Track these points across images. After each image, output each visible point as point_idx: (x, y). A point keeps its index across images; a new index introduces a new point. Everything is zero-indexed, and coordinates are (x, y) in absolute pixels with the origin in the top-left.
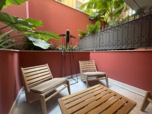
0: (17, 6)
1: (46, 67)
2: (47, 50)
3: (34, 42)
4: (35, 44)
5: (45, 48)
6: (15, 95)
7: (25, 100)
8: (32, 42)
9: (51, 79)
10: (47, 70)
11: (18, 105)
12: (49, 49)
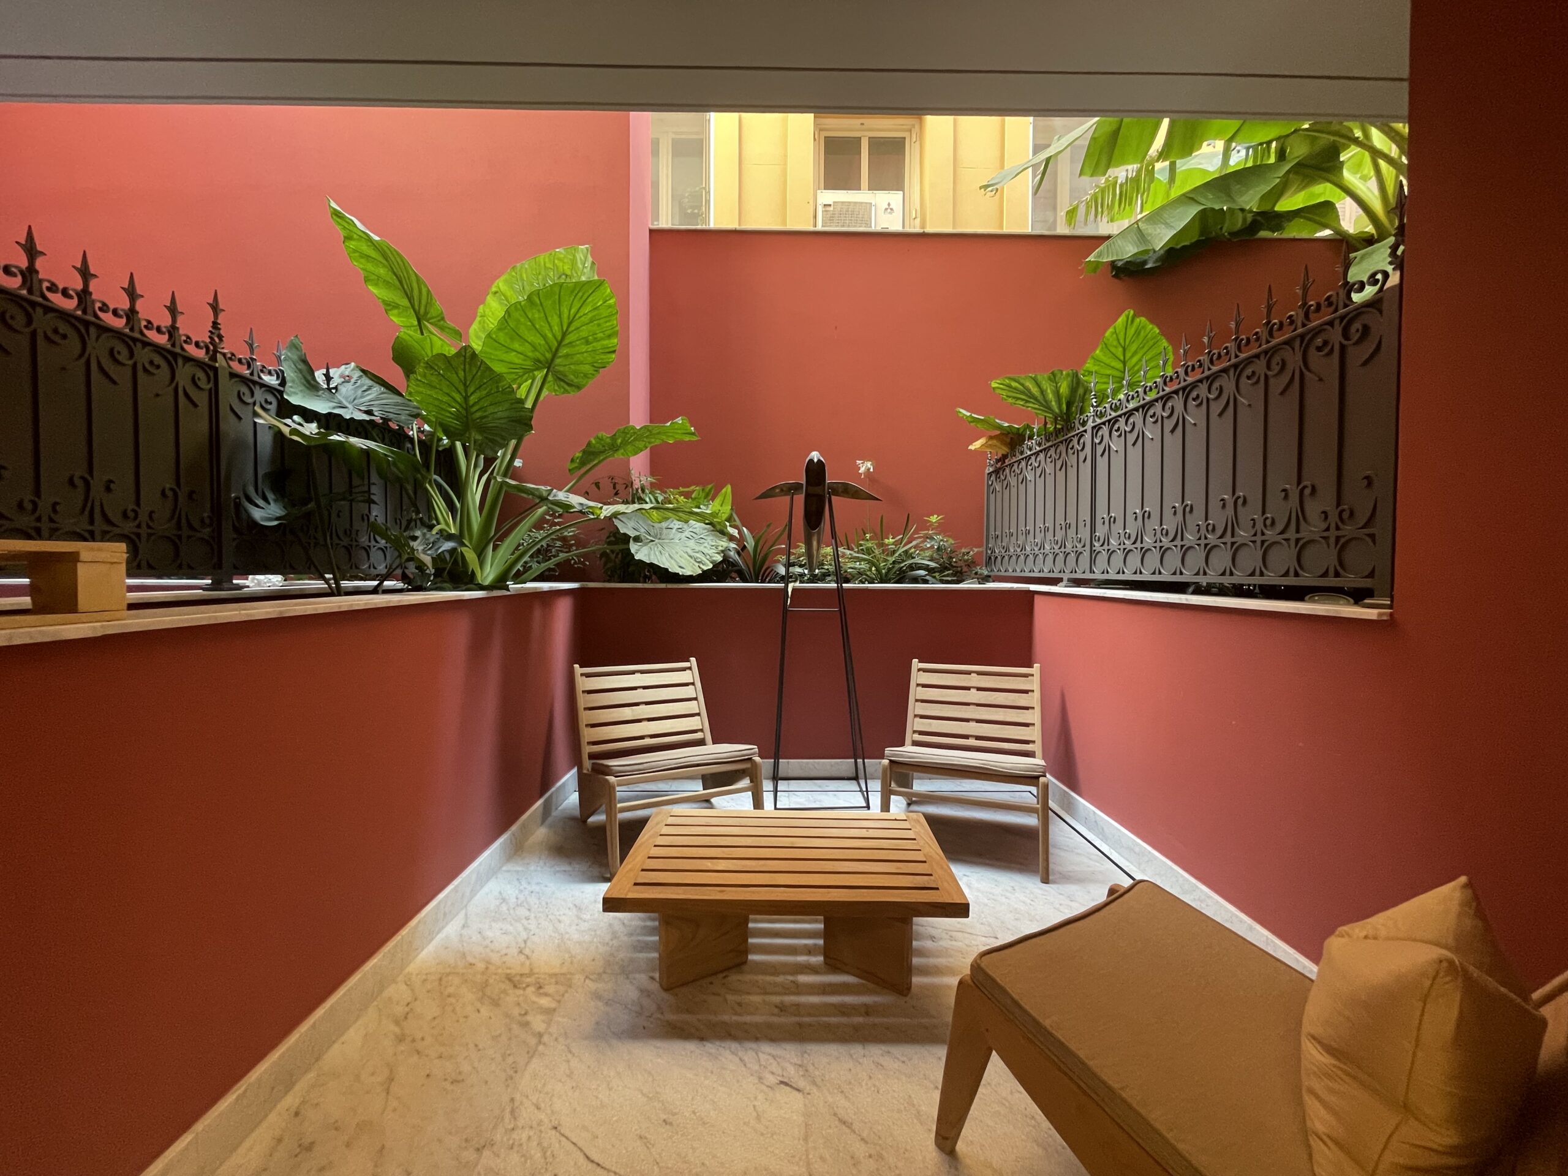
0: (573, 393)
1: (686, 677)
2: (705, 576)
3: (637, 539)
4: (641, 553)
5: (690, 569)
6: (546, 781)
7: (577, 813)
8: (626, 538)
9: (701, 742)
10: (689, 692)
11: (550, 820)
12: (721, 570)
